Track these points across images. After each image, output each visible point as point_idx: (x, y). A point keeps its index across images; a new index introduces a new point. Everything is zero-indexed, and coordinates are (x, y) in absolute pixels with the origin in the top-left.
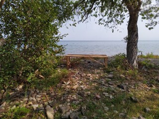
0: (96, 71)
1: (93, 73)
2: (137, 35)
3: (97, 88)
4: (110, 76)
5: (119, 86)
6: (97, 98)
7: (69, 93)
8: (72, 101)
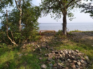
0: (51, 36)
1: (50, 37)
2: (66, 23)
3: (51, 41)
4: (56, 38)
5: (58, 40)
6: (51, 43)
7: (42, 42)
8: (44, 44)
